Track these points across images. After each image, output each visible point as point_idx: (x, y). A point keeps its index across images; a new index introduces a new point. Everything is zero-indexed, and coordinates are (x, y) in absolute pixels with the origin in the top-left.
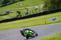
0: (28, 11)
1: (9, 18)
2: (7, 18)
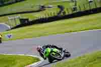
0: (76, 5)
1: (44, 17)
2: (42, 17)
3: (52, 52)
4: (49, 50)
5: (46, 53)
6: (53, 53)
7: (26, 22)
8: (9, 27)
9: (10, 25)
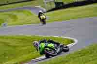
3: (46, 47)
4: (43, 45)
5: (40, 48)
6: (48, 49)
7: (61, 5)
8: (45, 10)
9: (45, 8)
